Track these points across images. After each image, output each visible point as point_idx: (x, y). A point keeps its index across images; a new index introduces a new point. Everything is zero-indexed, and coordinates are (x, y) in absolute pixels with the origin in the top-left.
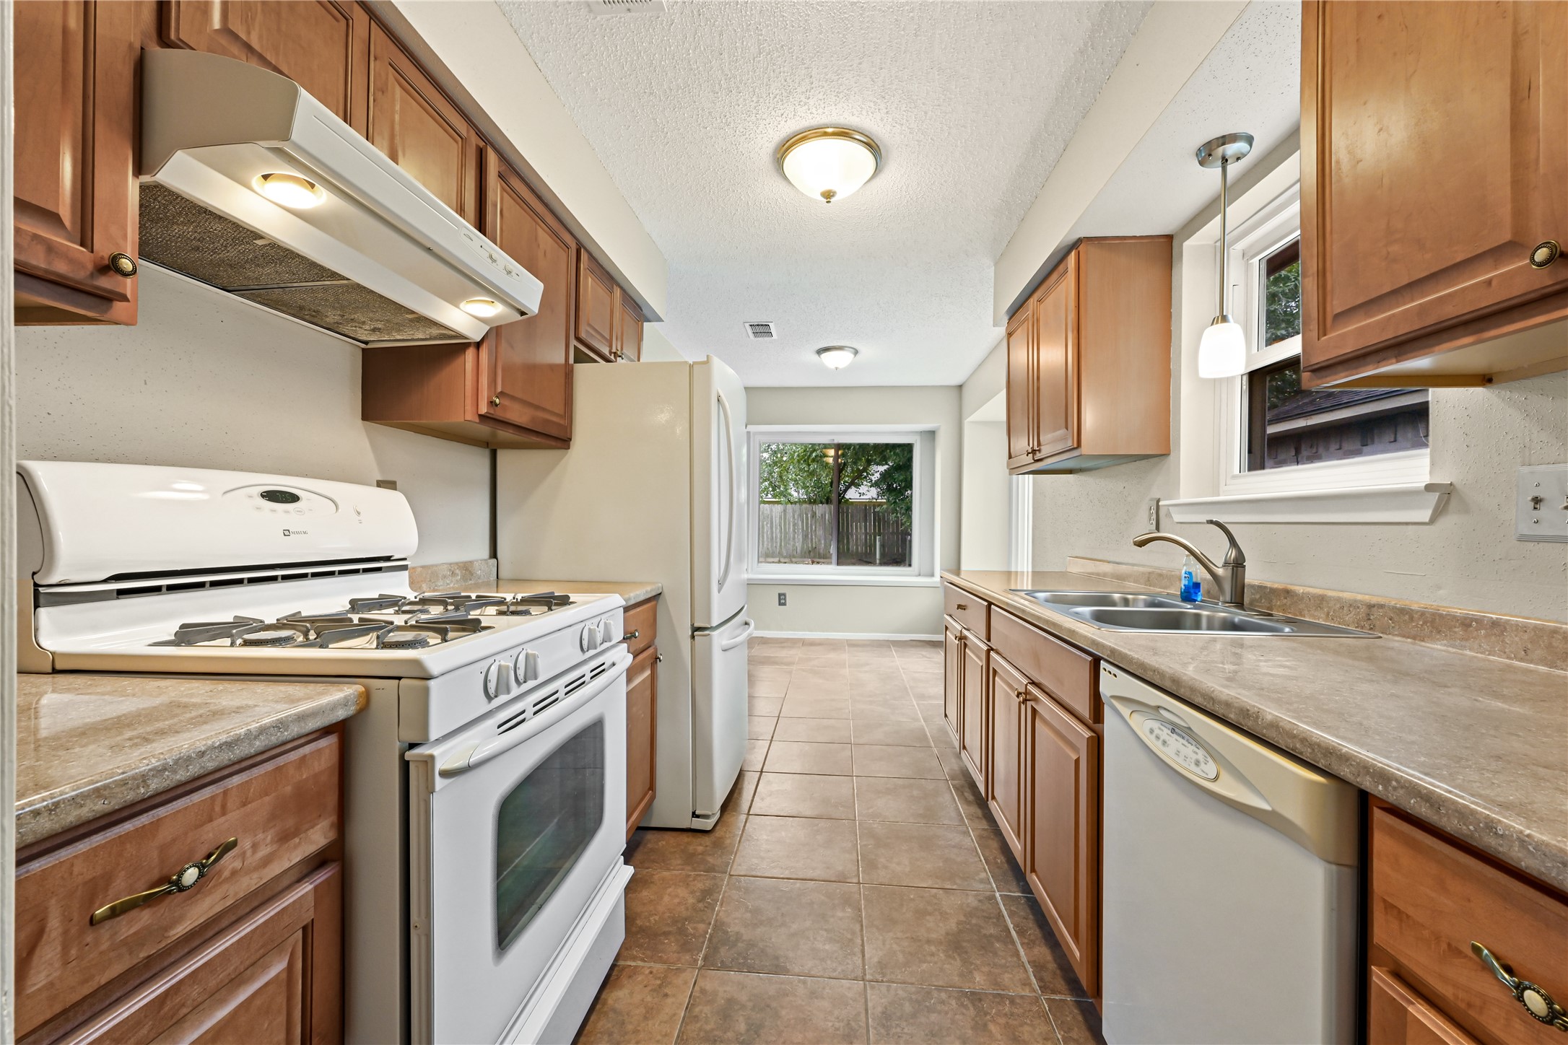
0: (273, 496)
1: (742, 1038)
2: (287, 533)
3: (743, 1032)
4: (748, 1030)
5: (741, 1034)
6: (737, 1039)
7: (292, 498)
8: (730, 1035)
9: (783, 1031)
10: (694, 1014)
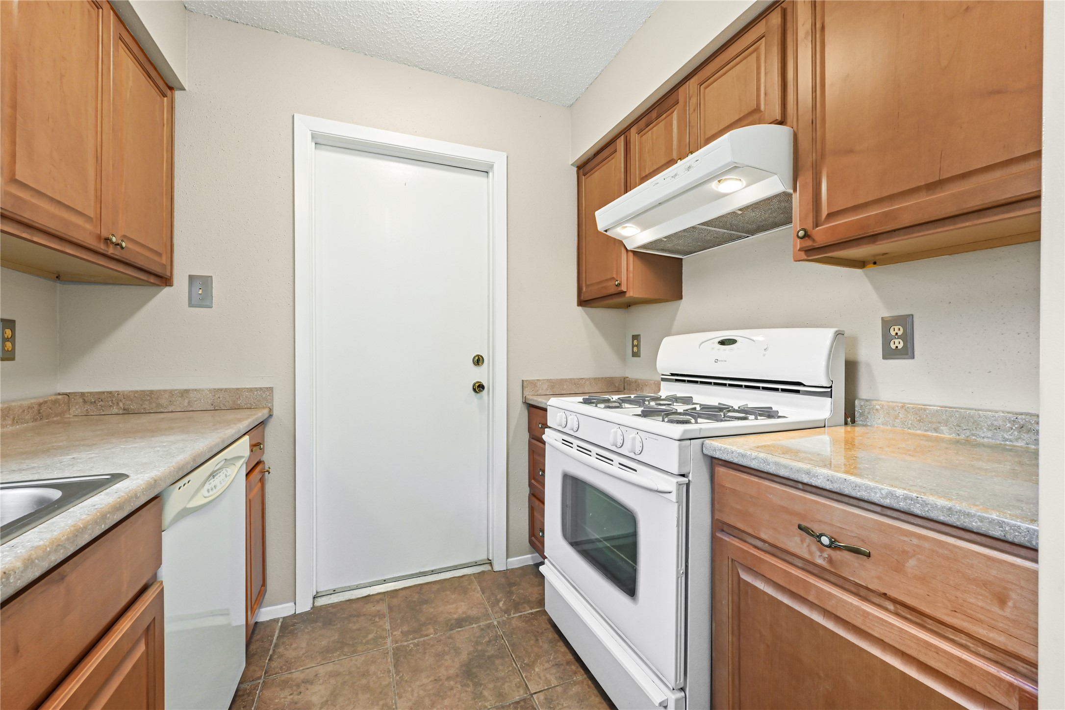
0: (722, 343)
1: (482, 687)
2: (716, 361)
3: (484, 691)
4: (481, 693)
5: (483, 689)
6: (485, 685)
7: (732, 342)
8: (491, 686)
9: (459, 701)
10: (521, 688)
